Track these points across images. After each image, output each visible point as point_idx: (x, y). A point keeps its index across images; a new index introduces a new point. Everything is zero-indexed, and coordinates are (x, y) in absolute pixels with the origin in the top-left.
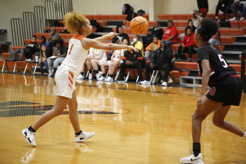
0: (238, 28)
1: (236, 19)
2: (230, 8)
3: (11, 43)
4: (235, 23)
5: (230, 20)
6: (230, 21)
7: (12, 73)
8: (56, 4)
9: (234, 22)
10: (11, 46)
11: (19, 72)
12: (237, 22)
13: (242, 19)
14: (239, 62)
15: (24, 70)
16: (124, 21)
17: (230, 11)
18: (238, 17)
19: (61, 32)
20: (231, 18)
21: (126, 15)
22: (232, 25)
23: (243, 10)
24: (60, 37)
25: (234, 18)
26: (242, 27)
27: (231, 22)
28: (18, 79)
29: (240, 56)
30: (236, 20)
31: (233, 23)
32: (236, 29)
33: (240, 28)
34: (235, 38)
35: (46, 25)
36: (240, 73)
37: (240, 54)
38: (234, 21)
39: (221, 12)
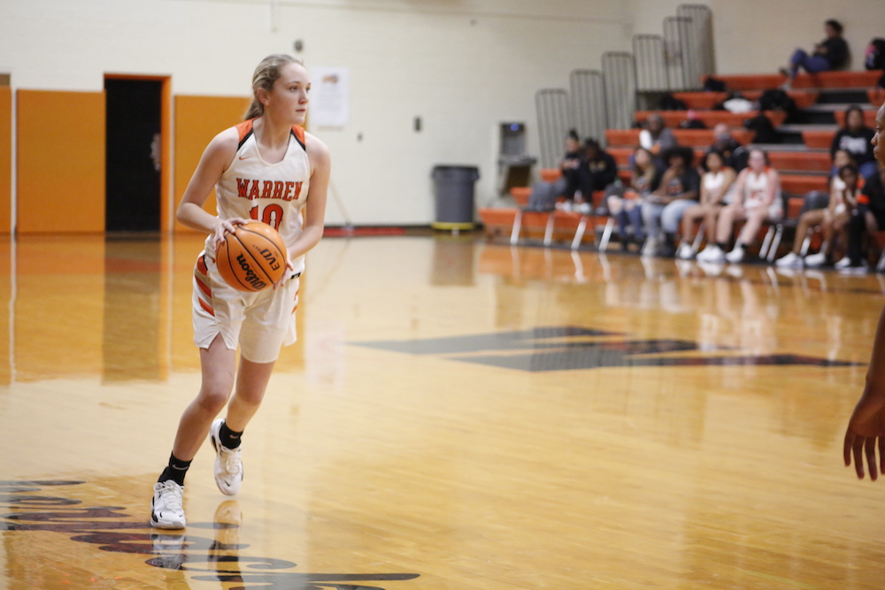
3: (534, 161)
7: (540, 246)
8: (665, 44)
10: (537, 171)
11: (562, 241)
15: (572, 236)
16: (871, 91)
19: (679, 127)
21: (878, 73)
24: (674, 139)
28: (556, 263)
35: (638, 107)
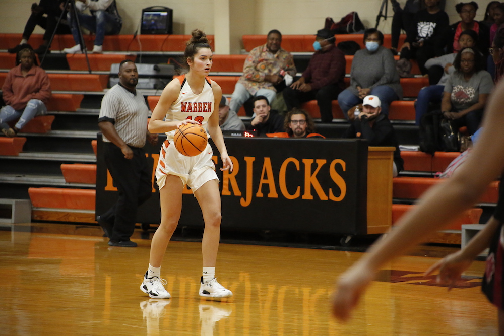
0: (88, 72)
1: (82, 48)
2: (64, 22)
4: (79, 59)
5: (67, 50)
6: (66, 54)
9: (76, 56)
12: (84, 56)
13: (97, 48)
14: (93, 158)
17: (65, 30)
18: (87, 45)
20: (69, 47)
22: (71, 64)
23: (97, 28)
25: (77, 48)
26: (98, 70)
27: (68, 56)
29: (94, 142)
30: (81, 52)
31: (74, 58)
32: (84, 74)
33: (93, 72)
34: (82, 98)
36: (94, 186)
37: (94, 139)
38: (75, 53)
39: (39, 30)
